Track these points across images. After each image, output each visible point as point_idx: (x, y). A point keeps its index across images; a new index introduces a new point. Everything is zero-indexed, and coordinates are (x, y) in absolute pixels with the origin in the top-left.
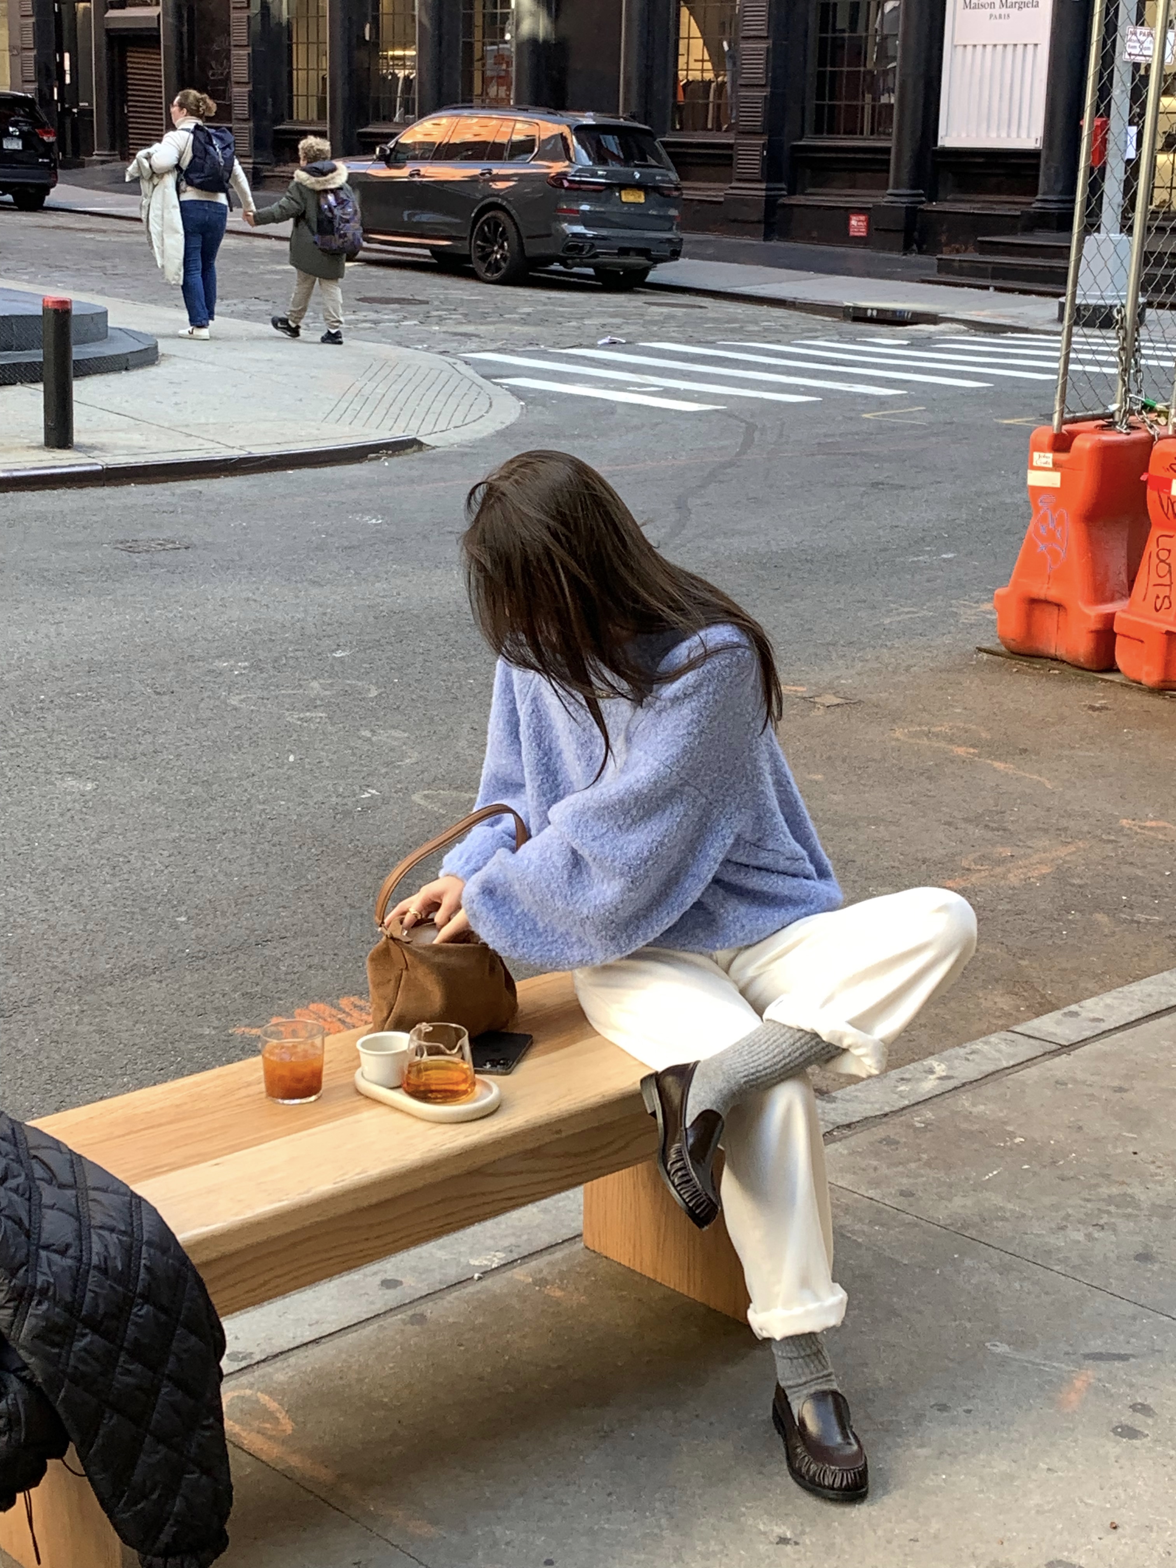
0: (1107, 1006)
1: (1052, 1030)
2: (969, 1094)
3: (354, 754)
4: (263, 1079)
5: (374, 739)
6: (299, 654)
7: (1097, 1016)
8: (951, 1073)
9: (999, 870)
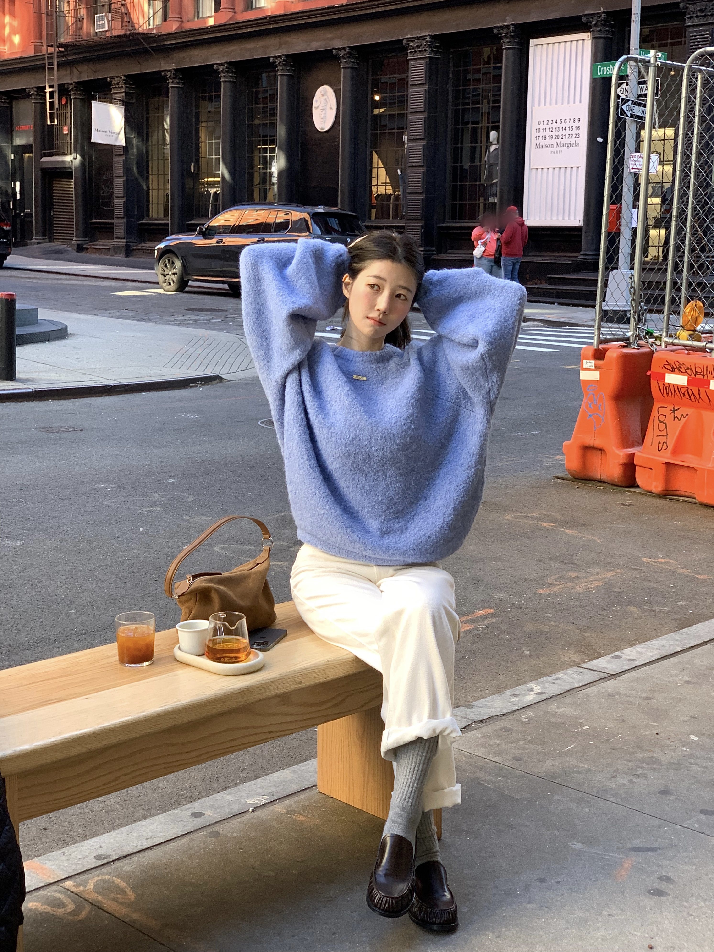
0: (638, 652)
1: (605, 666)
2: (555, 702)
3: (178, 527)
4: (117, 654)
5: (191, 520)
6: (147, 481)
7: (631, 657)
8: (544, 691)
9: (569, 584)
